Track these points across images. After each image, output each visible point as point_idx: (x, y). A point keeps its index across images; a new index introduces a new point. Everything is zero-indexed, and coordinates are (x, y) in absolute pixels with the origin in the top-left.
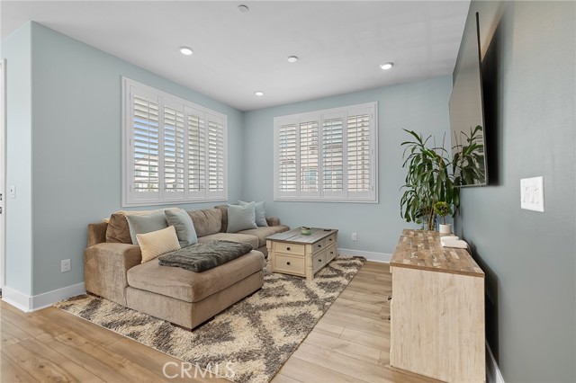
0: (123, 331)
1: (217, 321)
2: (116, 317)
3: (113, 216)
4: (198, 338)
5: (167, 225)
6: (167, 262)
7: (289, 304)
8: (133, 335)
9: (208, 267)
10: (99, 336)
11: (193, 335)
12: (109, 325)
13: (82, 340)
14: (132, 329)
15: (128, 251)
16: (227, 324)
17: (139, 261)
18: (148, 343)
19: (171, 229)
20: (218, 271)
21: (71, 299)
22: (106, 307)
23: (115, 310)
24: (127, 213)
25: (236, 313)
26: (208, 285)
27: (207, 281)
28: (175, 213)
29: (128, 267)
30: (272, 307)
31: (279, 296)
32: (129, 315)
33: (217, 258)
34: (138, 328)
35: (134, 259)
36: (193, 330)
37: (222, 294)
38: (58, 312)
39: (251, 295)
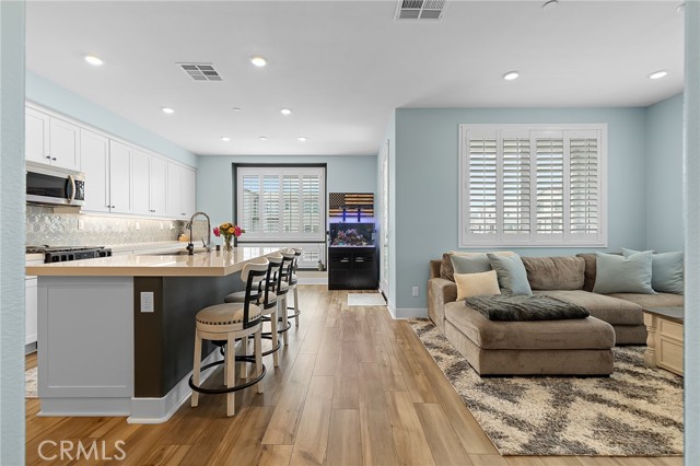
0: (433, 352)
1: (514, 381)
2: (435, 342)
3: (444, 256)
4: (483, 385)
5: (490, 268)
6: (471, 304)
7: (638, 412)
8: (437, 358)
9: (503, 317)
10: (419, 349)
11: (480, 380)
12: (427, 345)
13: (408, 347)
14: (439, 354)
15: (445, 288)
16: (523, 389)
17: (454, 299)
18: (443, 369)
19: (492, 275)
20: (516, 326)
21: (418, 319)
22: (434, 332)
23: (438, 336)
24: (456, 254)
25: (544, 385)
26: (500, 336)
27: (498, 331)
28: (500, 257)
29: (446, 302)
30: (602, 401)
31: (632, 396)
32: (442, 344)
33: (521, 312)
34: (444, 356)
35: (450, 295)
36: (482, 376)
37: (522, 354)
38: (407, 325)
39: (584, 377)
